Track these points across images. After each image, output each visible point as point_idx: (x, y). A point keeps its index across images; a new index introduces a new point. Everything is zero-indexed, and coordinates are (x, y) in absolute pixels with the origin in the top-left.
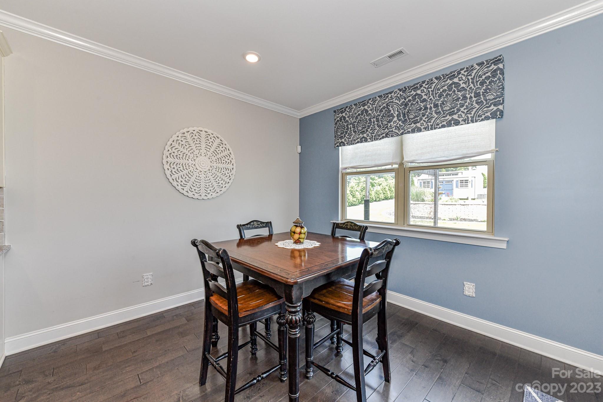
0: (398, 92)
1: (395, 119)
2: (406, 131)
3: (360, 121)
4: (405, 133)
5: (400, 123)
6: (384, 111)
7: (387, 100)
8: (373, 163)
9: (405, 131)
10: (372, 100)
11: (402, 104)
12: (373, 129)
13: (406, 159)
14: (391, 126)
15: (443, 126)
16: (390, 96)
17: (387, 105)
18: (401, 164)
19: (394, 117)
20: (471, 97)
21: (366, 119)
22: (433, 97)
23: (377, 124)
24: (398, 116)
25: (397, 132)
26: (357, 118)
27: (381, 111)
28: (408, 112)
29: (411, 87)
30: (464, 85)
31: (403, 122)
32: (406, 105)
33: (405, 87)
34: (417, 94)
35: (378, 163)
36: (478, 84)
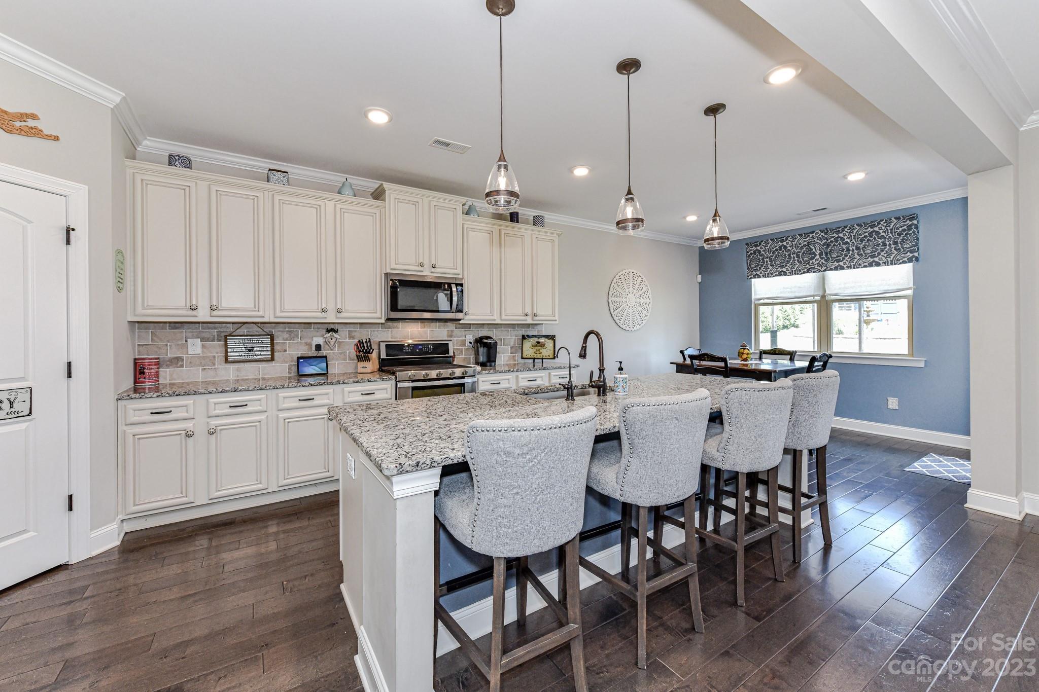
0: (820, 233)
1: (818, 257)
2: (829, 268)
3: (778, 255)
4: (828, 270)
5: (823, 261)
6: (805, 248)
7: (808, 238)
8: (793, 295)
9: (827, 268)
10: (791, 237)
11: (824, 244)
12: (793, 264)
13: (828, 292)
14: (813, 263)
15: (865, 266)
16: (811, 235)
17: (808, 243)
18: (823, 297)
19: (816, 255)
20: (890, 245)
21: (785, 254)
22: (855, 241)
23: (798, 260)
24: (821, 254)
25: (820, 268)
26: (774, 252)
27: (802, 248)
28: (831, 251)
29: (833, 230)
30: (883, 234)
31: (825, 260)
32: (828, 245)
33: (826, 229)
34: (838, 237)
35: (797, 295)
36: (896, 234)
